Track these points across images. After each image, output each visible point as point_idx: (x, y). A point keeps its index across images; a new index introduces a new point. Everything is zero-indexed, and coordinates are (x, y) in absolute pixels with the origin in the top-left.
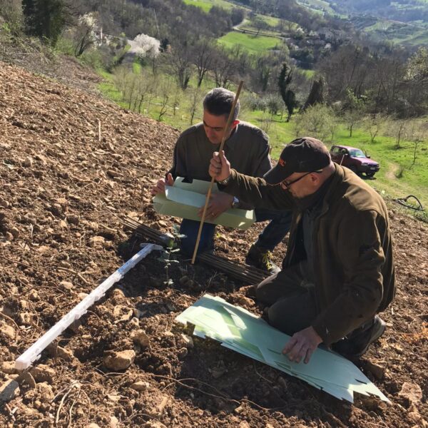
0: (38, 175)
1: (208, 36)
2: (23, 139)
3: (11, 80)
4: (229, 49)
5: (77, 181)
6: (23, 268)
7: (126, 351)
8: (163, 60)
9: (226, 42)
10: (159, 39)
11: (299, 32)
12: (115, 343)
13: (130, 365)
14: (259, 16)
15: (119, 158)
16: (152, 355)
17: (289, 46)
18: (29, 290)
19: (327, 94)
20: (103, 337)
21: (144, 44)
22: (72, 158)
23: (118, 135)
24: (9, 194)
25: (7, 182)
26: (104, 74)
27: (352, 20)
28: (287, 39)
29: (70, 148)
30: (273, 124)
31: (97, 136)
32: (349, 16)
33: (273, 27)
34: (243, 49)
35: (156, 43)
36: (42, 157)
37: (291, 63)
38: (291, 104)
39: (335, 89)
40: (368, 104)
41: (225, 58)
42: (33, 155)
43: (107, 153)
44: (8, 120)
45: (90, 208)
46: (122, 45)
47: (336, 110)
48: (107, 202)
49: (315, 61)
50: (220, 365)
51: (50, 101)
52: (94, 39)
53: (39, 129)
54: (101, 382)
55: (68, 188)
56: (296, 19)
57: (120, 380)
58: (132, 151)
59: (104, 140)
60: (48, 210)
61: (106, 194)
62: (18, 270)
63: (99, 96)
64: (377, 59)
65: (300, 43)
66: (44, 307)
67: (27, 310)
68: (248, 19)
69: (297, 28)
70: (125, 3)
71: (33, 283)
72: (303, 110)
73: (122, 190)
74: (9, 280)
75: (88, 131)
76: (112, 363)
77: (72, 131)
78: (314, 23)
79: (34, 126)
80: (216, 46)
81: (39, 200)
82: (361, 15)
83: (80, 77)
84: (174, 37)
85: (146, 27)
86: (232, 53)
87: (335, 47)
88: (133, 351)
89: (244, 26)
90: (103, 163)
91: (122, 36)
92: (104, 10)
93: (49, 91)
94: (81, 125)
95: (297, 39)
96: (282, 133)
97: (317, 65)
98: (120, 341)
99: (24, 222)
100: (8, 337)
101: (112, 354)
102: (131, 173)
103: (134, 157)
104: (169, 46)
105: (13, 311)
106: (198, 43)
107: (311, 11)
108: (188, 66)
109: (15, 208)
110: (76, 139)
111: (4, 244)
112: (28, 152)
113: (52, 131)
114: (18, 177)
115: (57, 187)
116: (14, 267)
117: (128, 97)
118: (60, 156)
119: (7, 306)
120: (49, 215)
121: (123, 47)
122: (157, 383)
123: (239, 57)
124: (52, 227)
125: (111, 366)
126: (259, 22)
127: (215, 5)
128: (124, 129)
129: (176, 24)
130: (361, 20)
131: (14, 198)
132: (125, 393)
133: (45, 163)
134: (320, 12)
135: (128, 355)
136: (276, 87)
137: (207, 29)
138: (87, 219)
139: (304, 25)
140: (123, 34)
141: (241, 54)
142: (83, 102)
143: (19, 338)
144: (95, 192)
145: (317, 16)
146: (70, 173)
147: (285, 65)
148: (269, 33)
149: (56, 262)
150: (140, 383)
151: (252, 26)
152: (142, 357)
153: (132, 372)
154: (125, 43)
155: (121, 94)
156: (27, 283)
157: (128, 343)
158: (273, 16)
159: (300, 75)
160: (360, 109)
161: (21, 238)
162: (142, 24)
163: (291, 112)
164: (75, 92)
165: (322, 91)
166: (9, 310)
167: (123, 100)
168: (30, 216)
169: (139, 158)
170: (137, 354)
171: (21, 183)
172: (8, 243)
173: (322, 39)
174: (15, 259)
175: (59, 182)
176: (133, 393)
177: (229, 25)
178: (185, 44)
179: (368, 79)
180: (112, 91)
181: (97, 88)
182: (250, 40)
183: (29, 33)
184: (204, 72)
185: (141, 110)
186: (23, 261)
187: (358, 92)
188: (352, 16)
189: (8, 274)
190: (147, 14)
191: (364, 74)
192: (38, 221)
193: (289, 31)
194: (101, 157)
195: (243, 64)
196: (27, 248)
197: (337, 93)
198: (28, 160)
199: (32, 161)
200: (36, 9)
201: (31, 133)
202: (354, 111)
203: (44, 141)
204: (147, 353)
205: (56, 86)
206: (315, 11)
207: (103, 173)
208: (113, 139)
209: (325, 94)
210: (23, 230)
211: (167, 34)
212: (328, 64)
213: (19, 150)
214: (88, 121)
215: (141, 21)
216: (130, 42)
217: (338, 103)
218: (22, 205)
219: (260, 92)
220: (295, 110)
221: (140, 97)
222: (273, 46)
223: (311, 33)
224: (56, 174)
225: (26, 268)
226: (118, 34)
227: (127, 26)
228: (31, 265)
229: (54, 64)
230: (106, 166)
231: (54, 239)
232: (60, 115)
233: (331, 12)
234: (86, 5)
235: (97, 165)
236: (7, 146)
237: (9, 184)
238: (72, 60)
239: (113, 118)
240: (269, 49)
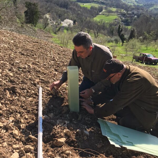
0: (29, 72)
1: (90, 17)
2: (24, 59)
3: (21, 39)
4: (98, 21)
5: (43, 73)
6: (22, 107)
7: (62, 138)
8: (74, 28)
9: (97, 19)
10: (72, 20)
11: (124, 12)
12: (58, 135)
13: (64, 144)
14: (109, 8)
15: (59, 64)
16: (72, 139)
17: (121, 18)
18: (24, 115)
19: (137, 34)
20: (53, 133)
21: (67, 22)
22: (42, 65)
23: (59, 56)
24: (18, 79)
25: (17, 75)
26: (54, 35)
27: (144, 6)
28: (120, 15)
29: (41, 61)
30: (116, 47)
31: (51, 56)
32: (143, 4)
33: (114, 12)
34: (103, 21)
35: (72, 22)
36: (31, 65)
37: (122, 24)
38: (123, 39)
39: (140, 32)
40: (153, 37)
41: (97, 25)
42: (28, 64)
43: (55, 62)
44: (19, 53)
45: (48, 82)
46: (59, 24)
47: (140, 40)
48: (55, 80)
49: (131, 22)
50: (101, 143)
51: (34, 45)
52: (49, 23)
53: (30, 55)
54: (52, 151)
55: (40, 76)
56: (123, 8)
57: (60, 150)
58: (64, 61)
59: (54, 58)
60: (32, 84)
61: (54, 77)
62: (20, 108)
63: (52, 43)
64: (155, 19)
65: (125, 16)
66: (30, 122)
67: (23, 123)
68: (104, 10)
69: (123, 11)
70: (60, 9)
71: (26, 112)
72: (128, 41)
73: (60, 75)
74: (17, 112)
75: (48, 55)
76: (56, 144)
77: (42, 55)
78: (130, 8)
79: (28, 54)
80: (93, 21)
81: (29, 81)
82: (148, 3)
83: (45, 37)
84: (78, 19)
85: (68, 16)
86: (99, 22)
87: (138, 16)
88: (65, 138)
89: (104, 12)
90: (53, 66)
91: (59, 21)
92: (52, 12)
93: (34, 42)
94: (45, 53)
95: (124, 15)
96: (120, 50)
97: (132, 24)
98: (60, 134)
99: (23, 89)
100: (15, 135)
101: (56, 140)
102: (63, 69)
103: (65, 63)
104: (76, 22)
105: (18, 124)
106: (87, 20)
107: (128, 4)
108: (84, 29)
109: (20, 84)
110: (44, 58)
111: (16, 98)
112: (26, 64)
113: (35, 56)
114: (21, 73)
115: (36, 76)
116: (19, 107)
117: (62, 42)
118: (38, 64)
119: (15, 122)
120: (33, 86)
121: (60, 24)
122: (75, 151)
123: (102, 24)
124: (34, 90)
125: (56, 145)
126: (109, 10)
127: (92, 6)
128: (61, 53)
129: (78, 14)
130: (148, 5)
131: (20, 81)
132: (61, 156)
133: (32, 67)
134: (132, 4)
135: (63, 140)
136: (117, 33)
137: (90, 15)
138: (47, 87)
139: (126, 10)
140: (60, 20)
141: (103, 22)
142: (46, 45)
143: (20, 135)
144: (50, 76)
145: (131, 6)
146: (41, 70)
147: (119, 25)
148: (113, 14)
149: (35, 104)
150: (68, 152)
151: (106, 12)
152: (69, 140)
153: (65, 147)
154: (60, 23)
155: (60, 41)
156: (24, 113)
157: (63, 135)
158: (114, 8)
159: (126, 28)
160: (150, 39)
161: (22, 95)
162: (66, 16)
163: (123, 42)
164: (43, 42)
165: (135, 33)
166: (16, 124)
167: (61, 43)
168: (25, 87)
169: (67, 63)
170: (66, 139)
171: (22, 75)
172: (17, 97)
173: (133, 14)
174: (19, 103)
175: (37, 74)
176: (65, 156)
177: (98, 13)
178: (82, 21)
179: (152, 27)
180: (57, 40)
181: (51, 40)
182: (106, 17)
183: (27, 23)
184: (90, 30)
185: (68, 46)
186: (23, 104)
187: (149, 33)
188: (144, 4)
189: (16, 109)
190: (68, 12)
191: (150, 26)
192: (28, 89)
193: (120, 13)
194: (52, 64)
195: (104, 26)
196: (24, 99)
197: (140, 34)
198: (25, 67)
199: (27, 66)
200: (29, 14)
201: (27, 57)
202: (147, 40)
203: (32, 59)
204: (70, 139)
205: (37, 40)
206: (130, 4)
207: (53, 69)
208: (57, 57)
209: (136, 34)
210: (23, 92)
211: (75, 18)
212: (136, 23)
213: (22, 63)
214: (48, 51)
215: (66, 14)
216: (62, 22)
217: (141, 37)
218: (23, 83)
219: (111, 36)
220: (125, 41)
221: (67, 42)
222: (115, 18)
223: (129, 12)
224: (36, 71)
225: (24, 107)
226: (58, 20)
227: (61, 17)
228: (25, 106)
229: (36, 32)
230: (54, 67)
231: (34, 95)
232: (38, 50)
233: (136, 4)
234: (46, 11)
235: (51, 67)
236: (18, 62)
237: (18, 76)
238: (42, 31)
239: (57, 50)
240: (113, 20)
